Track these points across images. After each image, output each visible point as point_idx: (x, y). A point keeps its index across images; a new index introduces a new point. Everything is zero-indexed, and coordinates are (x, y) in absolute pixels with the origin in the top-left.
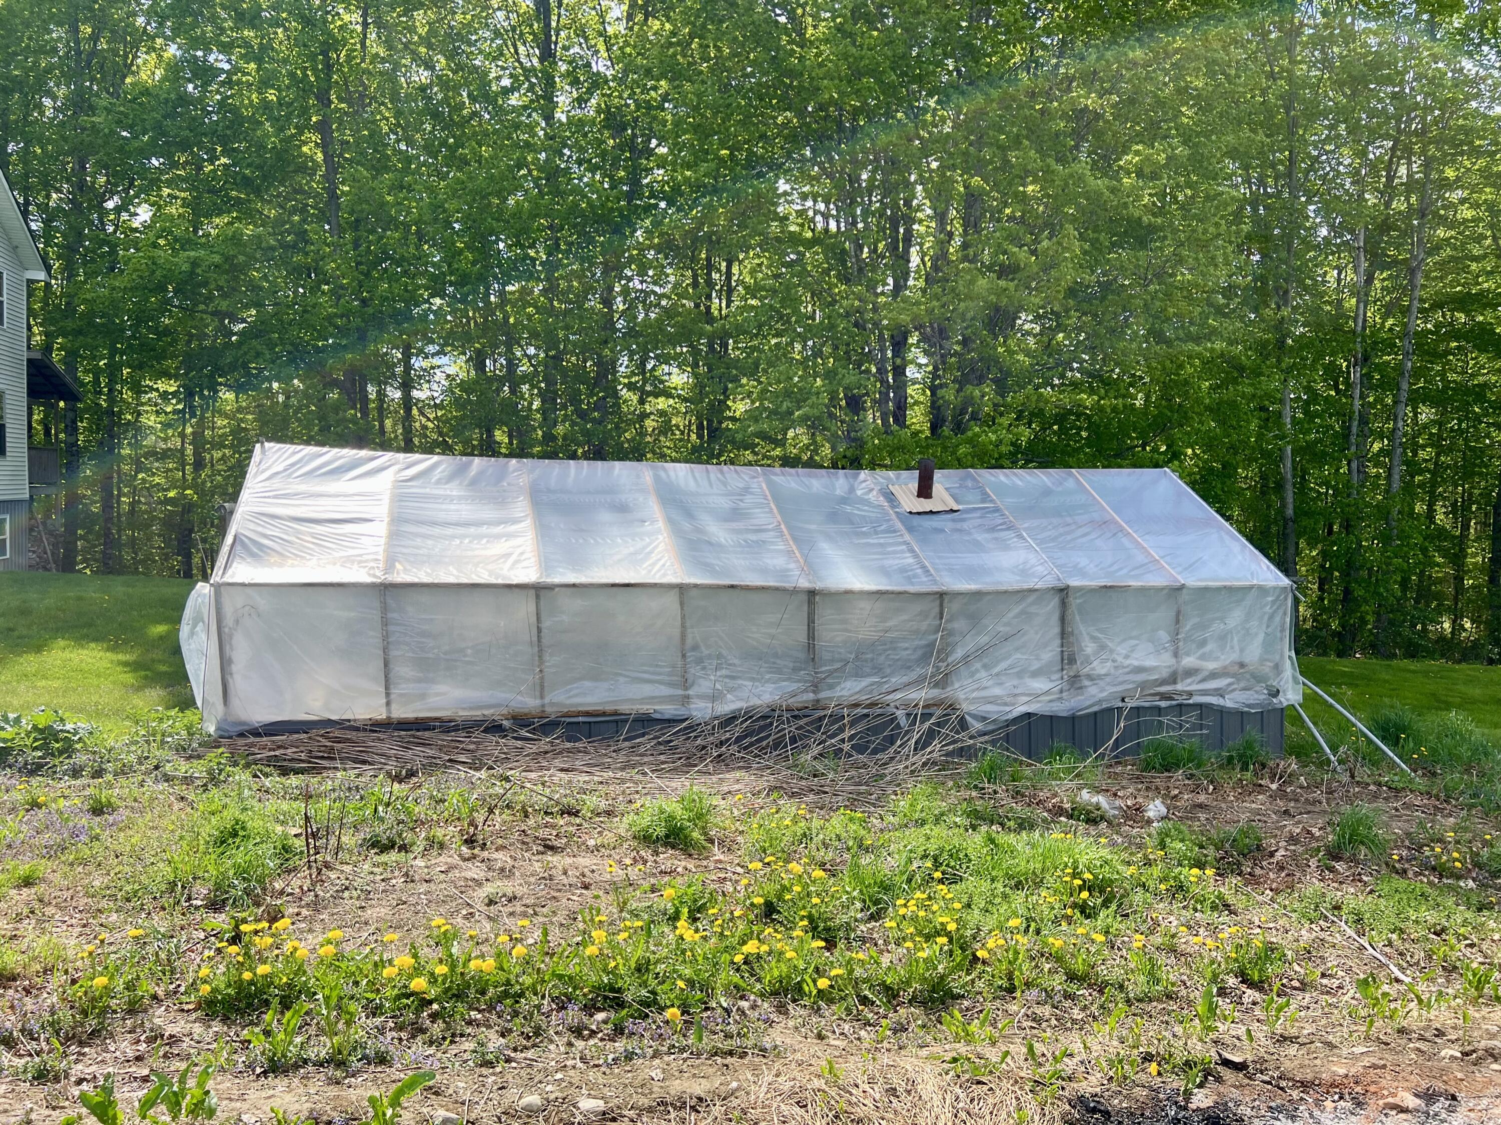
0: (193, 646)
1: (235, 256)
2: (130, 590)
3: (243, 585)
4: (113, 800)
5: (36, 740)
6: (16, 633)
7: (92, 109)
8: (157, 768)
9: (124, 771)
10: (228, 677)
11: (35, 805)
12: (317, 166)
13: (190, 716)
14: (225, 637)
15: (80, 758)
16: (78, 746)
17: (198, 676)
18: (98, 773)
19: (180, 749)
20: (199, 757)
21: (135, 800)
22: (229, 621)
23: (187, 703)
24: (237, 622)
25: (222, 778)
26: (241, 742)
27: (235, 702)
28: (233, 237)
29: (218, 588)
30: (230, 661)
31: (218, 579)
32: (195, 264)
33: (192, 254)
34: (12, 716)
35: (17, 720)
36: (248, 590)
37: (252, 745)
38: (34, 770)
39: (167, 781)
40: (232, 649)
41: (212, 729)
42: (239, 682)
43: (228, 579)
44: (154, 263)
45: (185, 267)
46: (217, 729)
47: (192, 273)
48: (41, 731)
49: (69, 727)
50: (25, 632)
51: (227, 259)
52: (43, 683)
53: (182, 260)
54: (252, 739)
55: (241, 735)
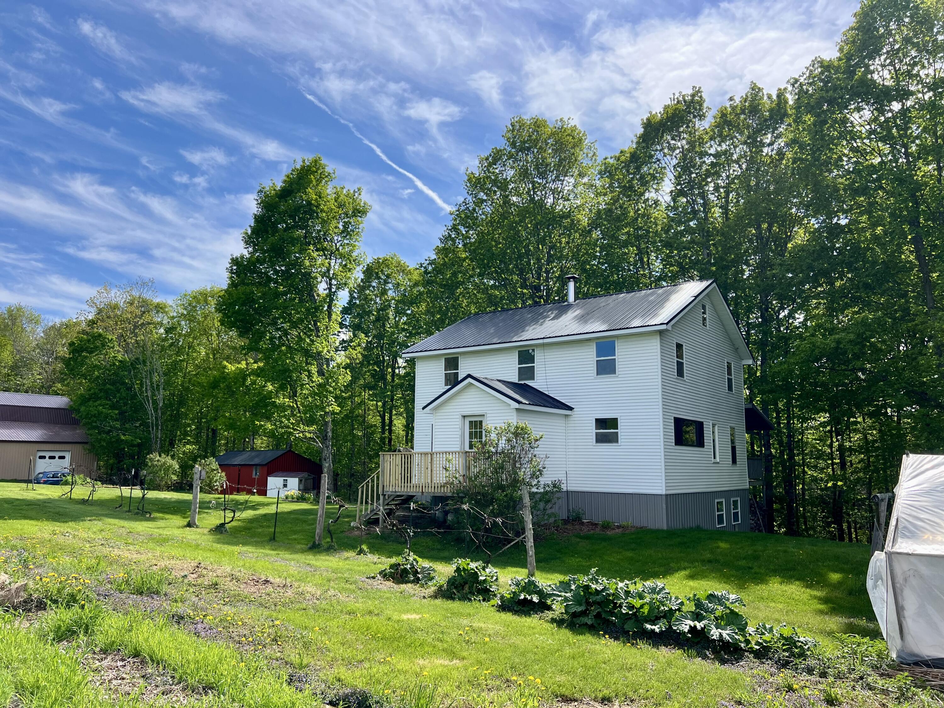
0: (877, 595)
1: (864, 333)
2: (815, 548)
3: (908, 554)
4: (838, 697)
5: (783, 645)
6: (753, 571)
7: (772, 266)
8: (861, 678)
9: (839, 676)
10: (902, 619)
11: (790, 689)
12: (912, 266)
13: (879, 645)
14: (898, 591)
15: (811, 662)
16: (809, 653)
17: (882, 616)
18: (823, 675)
19: (875, 668)
20: (890, 676)
21: (852, 700)
22: (900, 579)
23: (876, 634)
24: (906, 580)
25: (910, 694)
26: (918, 669)
27: (909, 639)
28: (862, 321)
29: (890, 555)
30: (903, 608)
31: (889, 549)
32: (838, 342)
33: (837, 336)
34: (768, 626)
35: (771, 629)
36: (912, 559)
37: (926, 673)
38: (784, 664)
39: (870, 689)
40: (903, 599)
41: (894, 656)
42: (910, 624)
43: (897, 549)
44: (814, 346)
45: (833, 345)
46: (898, 657)
47: (837, 348)
48: (786, 639)
49: (802, 639)
50: (758, 571)
51: (859, 335)
52: (773, 604)
53: (830, 341)
54: (925, 669)
55: (916, 664)
